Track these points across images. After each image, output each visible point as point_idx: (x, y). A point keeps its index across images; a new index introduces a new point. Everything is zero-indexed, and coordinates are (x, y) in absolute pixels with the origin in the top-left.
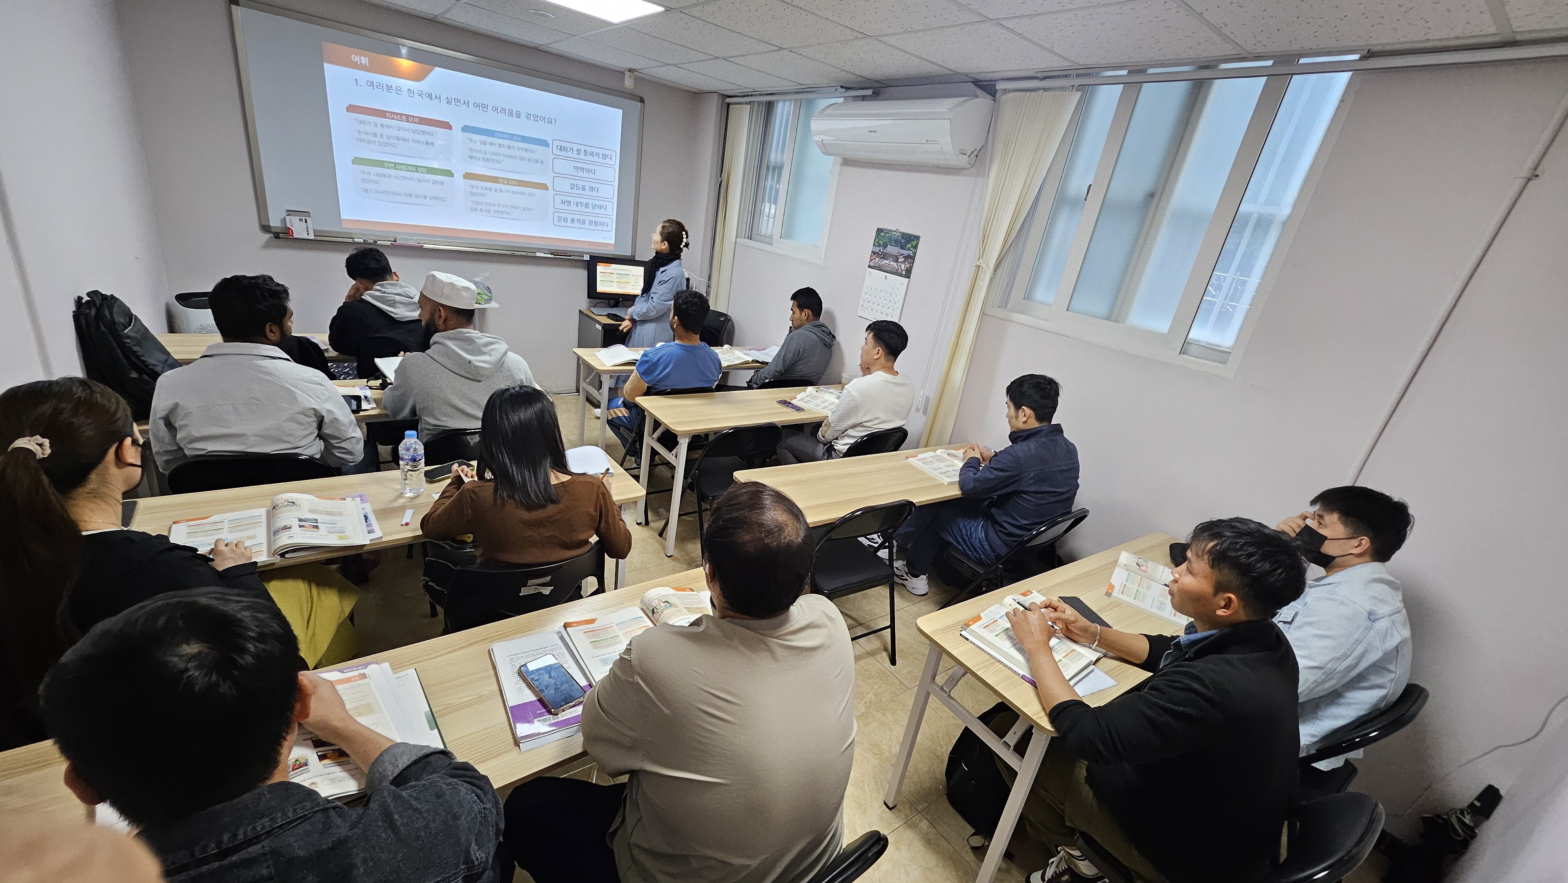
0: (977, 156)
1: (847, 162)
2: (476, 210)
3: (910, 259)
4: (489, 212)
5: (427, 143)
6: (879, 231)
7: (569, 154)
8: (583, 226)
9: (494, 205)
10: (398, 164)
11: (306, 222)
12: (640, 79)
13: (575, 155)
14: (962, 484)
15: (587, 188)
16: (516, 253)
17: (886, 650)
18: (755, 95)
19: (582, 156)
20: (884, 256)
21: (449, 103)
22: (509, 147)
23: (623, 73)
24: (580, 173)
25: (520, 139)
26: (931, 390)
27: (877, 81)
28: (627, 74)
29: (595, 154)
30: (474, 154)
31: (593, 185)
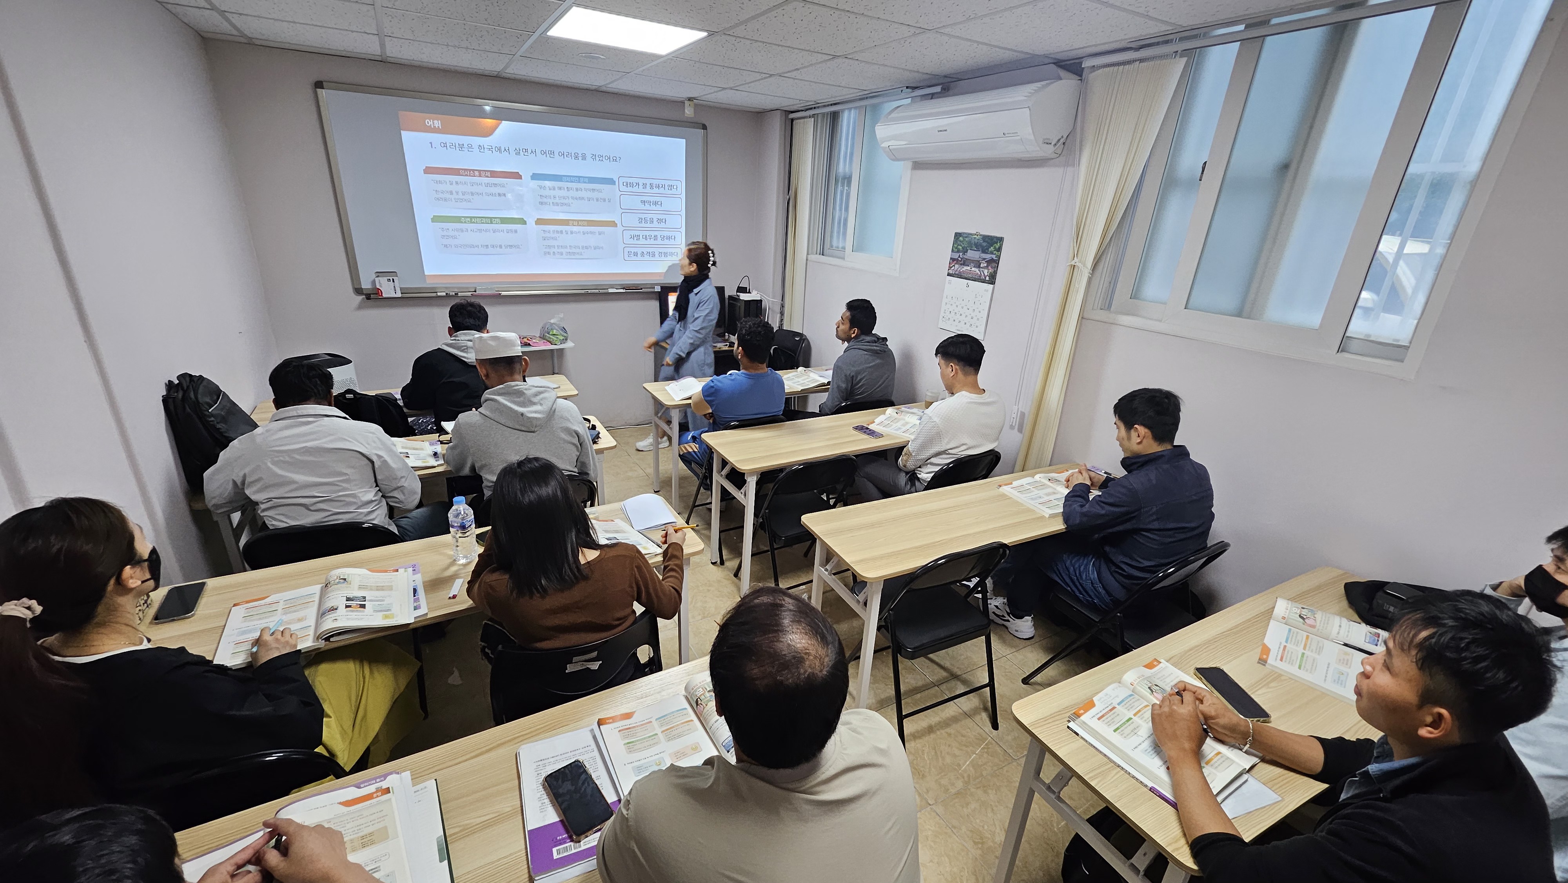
0: (1064, 143)
1: (918, 165)
2: (549, 253)
3: (994, 263)
4: (562, 254)
5: (499, 195)
6: (958, 235)
7: (635, 189)
8: (653, 259)
9: (566, 247)
10: (474, 217)
11: (393, 281)
12: (700, 106)
13: (641, 189)
14: (1067, 516)
15: (655, 220)
16: (589, 291)
17: (985, 709)
18: (818, 107)
19: (648, 190)
20: (965, 262)
21: (518, 154)
22: (577, 190)
23: (683, 103)
24: (647, 207)
25: (587, 180)
26: (1026, 406)
27: (945, 76)
28: (687, 103)
29: (661, 186)
30: (545, 200)
31: (660, 217)
